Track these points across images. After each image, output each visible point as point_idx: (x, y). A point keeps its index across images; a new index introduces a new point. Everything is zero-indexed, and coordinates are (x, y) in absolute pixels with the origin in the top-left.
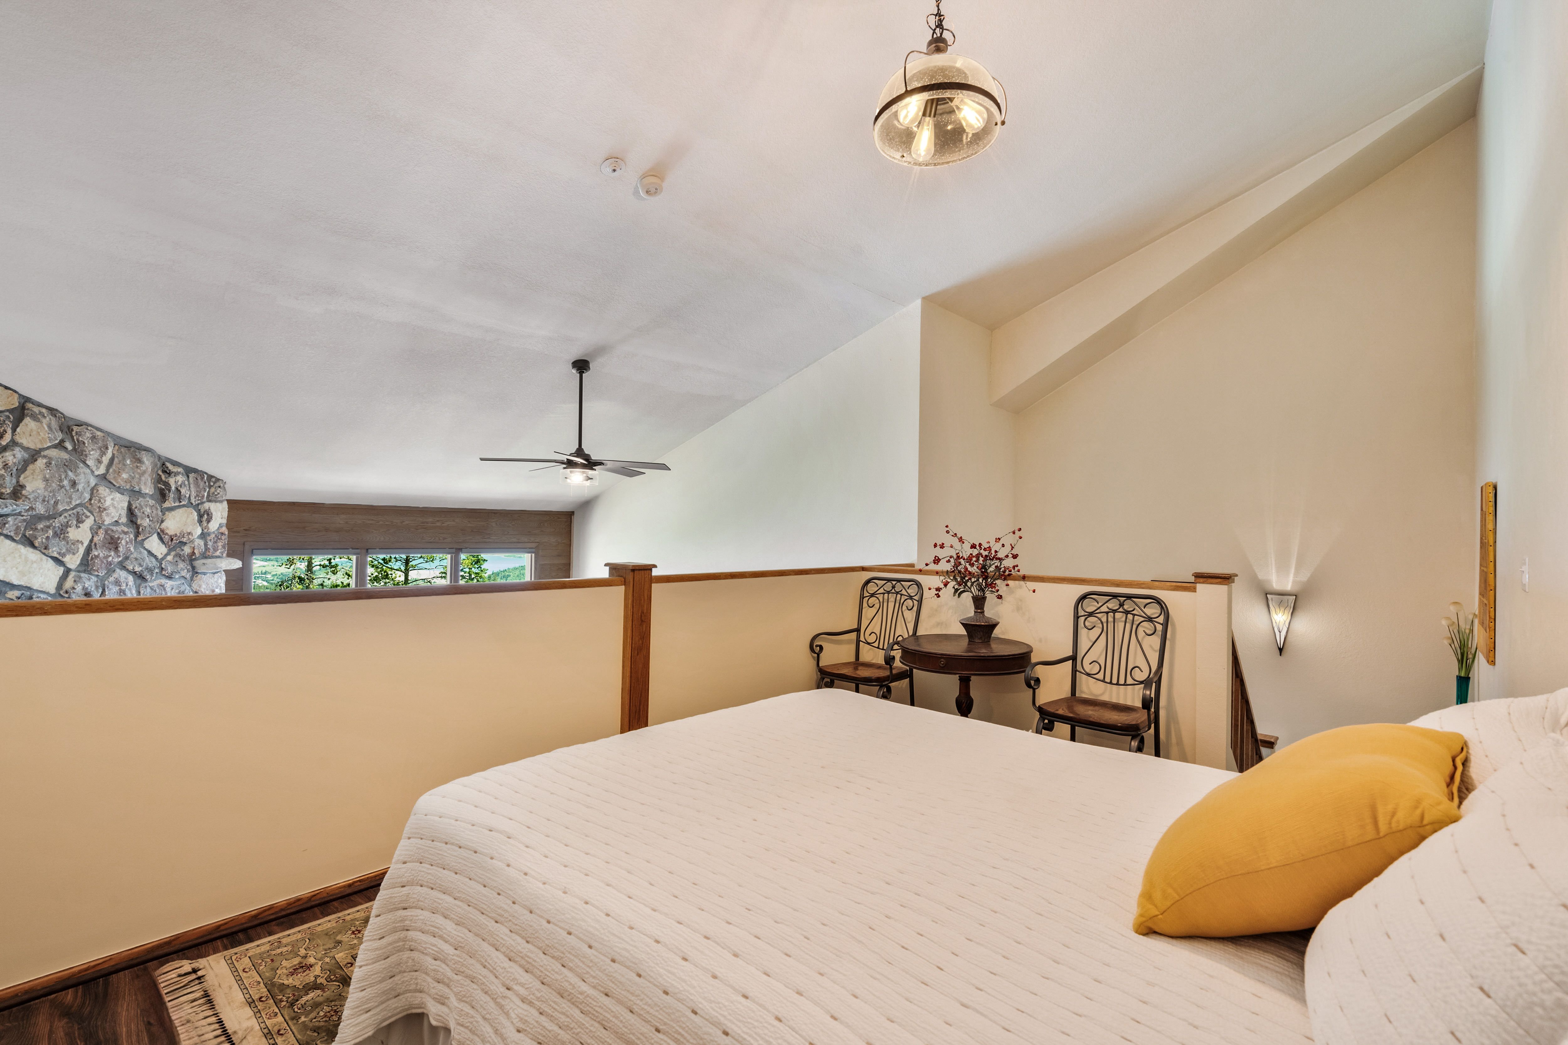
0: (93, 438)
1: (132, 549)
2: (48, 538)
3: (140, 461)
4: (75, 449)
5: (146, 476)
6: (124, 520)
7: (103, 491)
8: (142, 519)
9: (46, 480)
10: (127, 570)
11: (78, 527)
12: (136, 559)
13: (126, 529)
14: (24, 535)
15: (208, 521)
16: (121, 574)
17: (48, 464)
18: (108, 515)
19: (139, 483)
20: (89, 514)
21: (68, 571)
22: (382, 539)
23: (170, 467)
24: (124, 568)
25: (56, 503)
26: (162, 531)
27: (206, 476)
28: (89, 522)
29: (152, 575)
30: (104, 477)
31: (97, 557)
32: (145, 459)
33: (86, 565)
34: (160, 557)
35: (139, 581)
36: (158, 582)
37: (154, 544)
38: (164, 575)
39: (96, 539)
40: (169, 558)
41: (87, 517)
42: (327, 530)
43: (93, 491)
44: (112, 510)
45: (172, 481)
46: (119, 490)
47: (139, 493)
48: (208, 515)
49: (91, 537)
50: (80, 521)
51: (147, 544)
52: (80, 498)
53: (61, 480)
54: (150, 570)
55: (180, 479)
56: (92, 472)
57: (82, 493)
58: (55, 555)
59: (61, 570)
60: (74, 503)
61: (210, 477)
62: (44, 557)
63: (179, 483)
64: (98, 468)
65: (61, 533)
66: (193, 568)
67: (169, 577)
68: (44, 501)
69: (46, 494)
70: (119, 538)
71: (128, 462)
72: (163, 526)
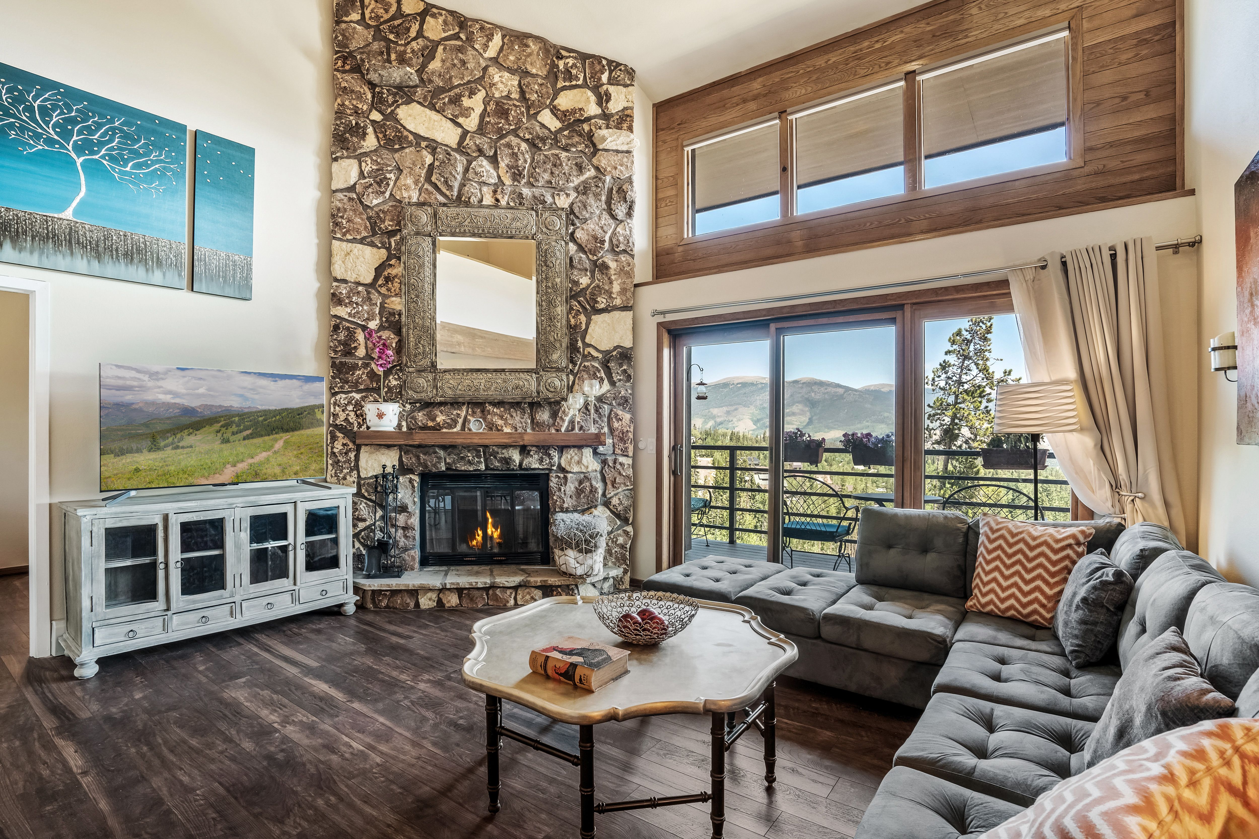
0: (482, 28)
1: (524, 120)
2: (444, 103)
3: (527, 46)
4: (467, 38)
5: (534, 57)
6: (516, 95)
7: (492, 70)
8: (530, 93)
9: (443, 61)
10: (520, 138)
11: (470, 97)
12: (527, 128)
13: (518, 104)
14: (431, 103)
15: (608, 101)
16: (514, 140)
17: (444, 49)
18: (497, 89)
19: (524, 64)
20: (480, 88)
21: (465, 133)
22: (803, 91)
23: (564, 53)
24: (517, 136)
25: (451, 78)
26: (555, 107)
27: (604, 62)
28: (481, 94)
29: (545, 144)
30: (495, 60)
31: (489, 122)
32: (531, 44)
33: (481, 129)
34: (553, 129)
35: (534, 150)
36: (553, 151)
37: (546, 117)
38: (559, 147)
39: (488, 109)
40: (566, 133)
41: (479, 90)
42: (745, 101)
43: (485, 69)
44: (500, 85)
45: (561, 64)
46: (509, 70)
47: (527, 73)
48: (606, 95)
49: (483, 107)
50: (472, 93)
51: (539, 118)
52: (471, 74)
53: (453, 60)
54: (543, 140)
55: (571, 61)
56: (481, 54)
57: (472, 71)
58: (450, 117)
59: (460, 130)
60: (466, 79)
61: (610, 62)
62: (444, 119)
63: (570, 65)
64: (485, 51)
65: (456, 101)
66: (594, 145)
67: (565, 149)
68: (440, 75)
69: (442, 71)
70: (508, 109)
71: (516, 47)
72: (556, 102)
